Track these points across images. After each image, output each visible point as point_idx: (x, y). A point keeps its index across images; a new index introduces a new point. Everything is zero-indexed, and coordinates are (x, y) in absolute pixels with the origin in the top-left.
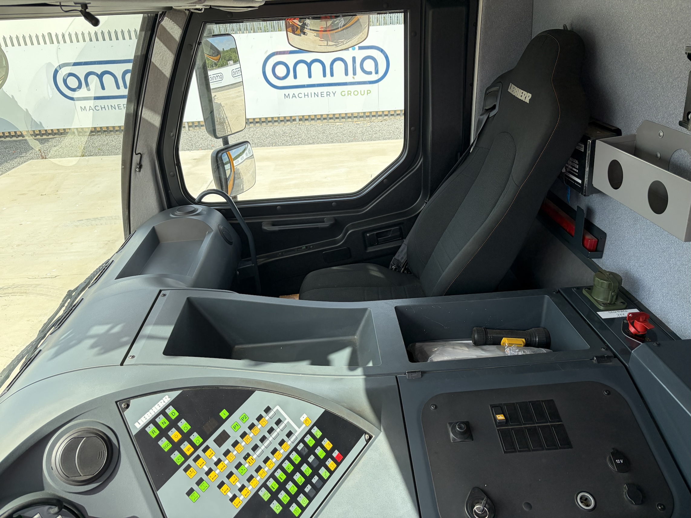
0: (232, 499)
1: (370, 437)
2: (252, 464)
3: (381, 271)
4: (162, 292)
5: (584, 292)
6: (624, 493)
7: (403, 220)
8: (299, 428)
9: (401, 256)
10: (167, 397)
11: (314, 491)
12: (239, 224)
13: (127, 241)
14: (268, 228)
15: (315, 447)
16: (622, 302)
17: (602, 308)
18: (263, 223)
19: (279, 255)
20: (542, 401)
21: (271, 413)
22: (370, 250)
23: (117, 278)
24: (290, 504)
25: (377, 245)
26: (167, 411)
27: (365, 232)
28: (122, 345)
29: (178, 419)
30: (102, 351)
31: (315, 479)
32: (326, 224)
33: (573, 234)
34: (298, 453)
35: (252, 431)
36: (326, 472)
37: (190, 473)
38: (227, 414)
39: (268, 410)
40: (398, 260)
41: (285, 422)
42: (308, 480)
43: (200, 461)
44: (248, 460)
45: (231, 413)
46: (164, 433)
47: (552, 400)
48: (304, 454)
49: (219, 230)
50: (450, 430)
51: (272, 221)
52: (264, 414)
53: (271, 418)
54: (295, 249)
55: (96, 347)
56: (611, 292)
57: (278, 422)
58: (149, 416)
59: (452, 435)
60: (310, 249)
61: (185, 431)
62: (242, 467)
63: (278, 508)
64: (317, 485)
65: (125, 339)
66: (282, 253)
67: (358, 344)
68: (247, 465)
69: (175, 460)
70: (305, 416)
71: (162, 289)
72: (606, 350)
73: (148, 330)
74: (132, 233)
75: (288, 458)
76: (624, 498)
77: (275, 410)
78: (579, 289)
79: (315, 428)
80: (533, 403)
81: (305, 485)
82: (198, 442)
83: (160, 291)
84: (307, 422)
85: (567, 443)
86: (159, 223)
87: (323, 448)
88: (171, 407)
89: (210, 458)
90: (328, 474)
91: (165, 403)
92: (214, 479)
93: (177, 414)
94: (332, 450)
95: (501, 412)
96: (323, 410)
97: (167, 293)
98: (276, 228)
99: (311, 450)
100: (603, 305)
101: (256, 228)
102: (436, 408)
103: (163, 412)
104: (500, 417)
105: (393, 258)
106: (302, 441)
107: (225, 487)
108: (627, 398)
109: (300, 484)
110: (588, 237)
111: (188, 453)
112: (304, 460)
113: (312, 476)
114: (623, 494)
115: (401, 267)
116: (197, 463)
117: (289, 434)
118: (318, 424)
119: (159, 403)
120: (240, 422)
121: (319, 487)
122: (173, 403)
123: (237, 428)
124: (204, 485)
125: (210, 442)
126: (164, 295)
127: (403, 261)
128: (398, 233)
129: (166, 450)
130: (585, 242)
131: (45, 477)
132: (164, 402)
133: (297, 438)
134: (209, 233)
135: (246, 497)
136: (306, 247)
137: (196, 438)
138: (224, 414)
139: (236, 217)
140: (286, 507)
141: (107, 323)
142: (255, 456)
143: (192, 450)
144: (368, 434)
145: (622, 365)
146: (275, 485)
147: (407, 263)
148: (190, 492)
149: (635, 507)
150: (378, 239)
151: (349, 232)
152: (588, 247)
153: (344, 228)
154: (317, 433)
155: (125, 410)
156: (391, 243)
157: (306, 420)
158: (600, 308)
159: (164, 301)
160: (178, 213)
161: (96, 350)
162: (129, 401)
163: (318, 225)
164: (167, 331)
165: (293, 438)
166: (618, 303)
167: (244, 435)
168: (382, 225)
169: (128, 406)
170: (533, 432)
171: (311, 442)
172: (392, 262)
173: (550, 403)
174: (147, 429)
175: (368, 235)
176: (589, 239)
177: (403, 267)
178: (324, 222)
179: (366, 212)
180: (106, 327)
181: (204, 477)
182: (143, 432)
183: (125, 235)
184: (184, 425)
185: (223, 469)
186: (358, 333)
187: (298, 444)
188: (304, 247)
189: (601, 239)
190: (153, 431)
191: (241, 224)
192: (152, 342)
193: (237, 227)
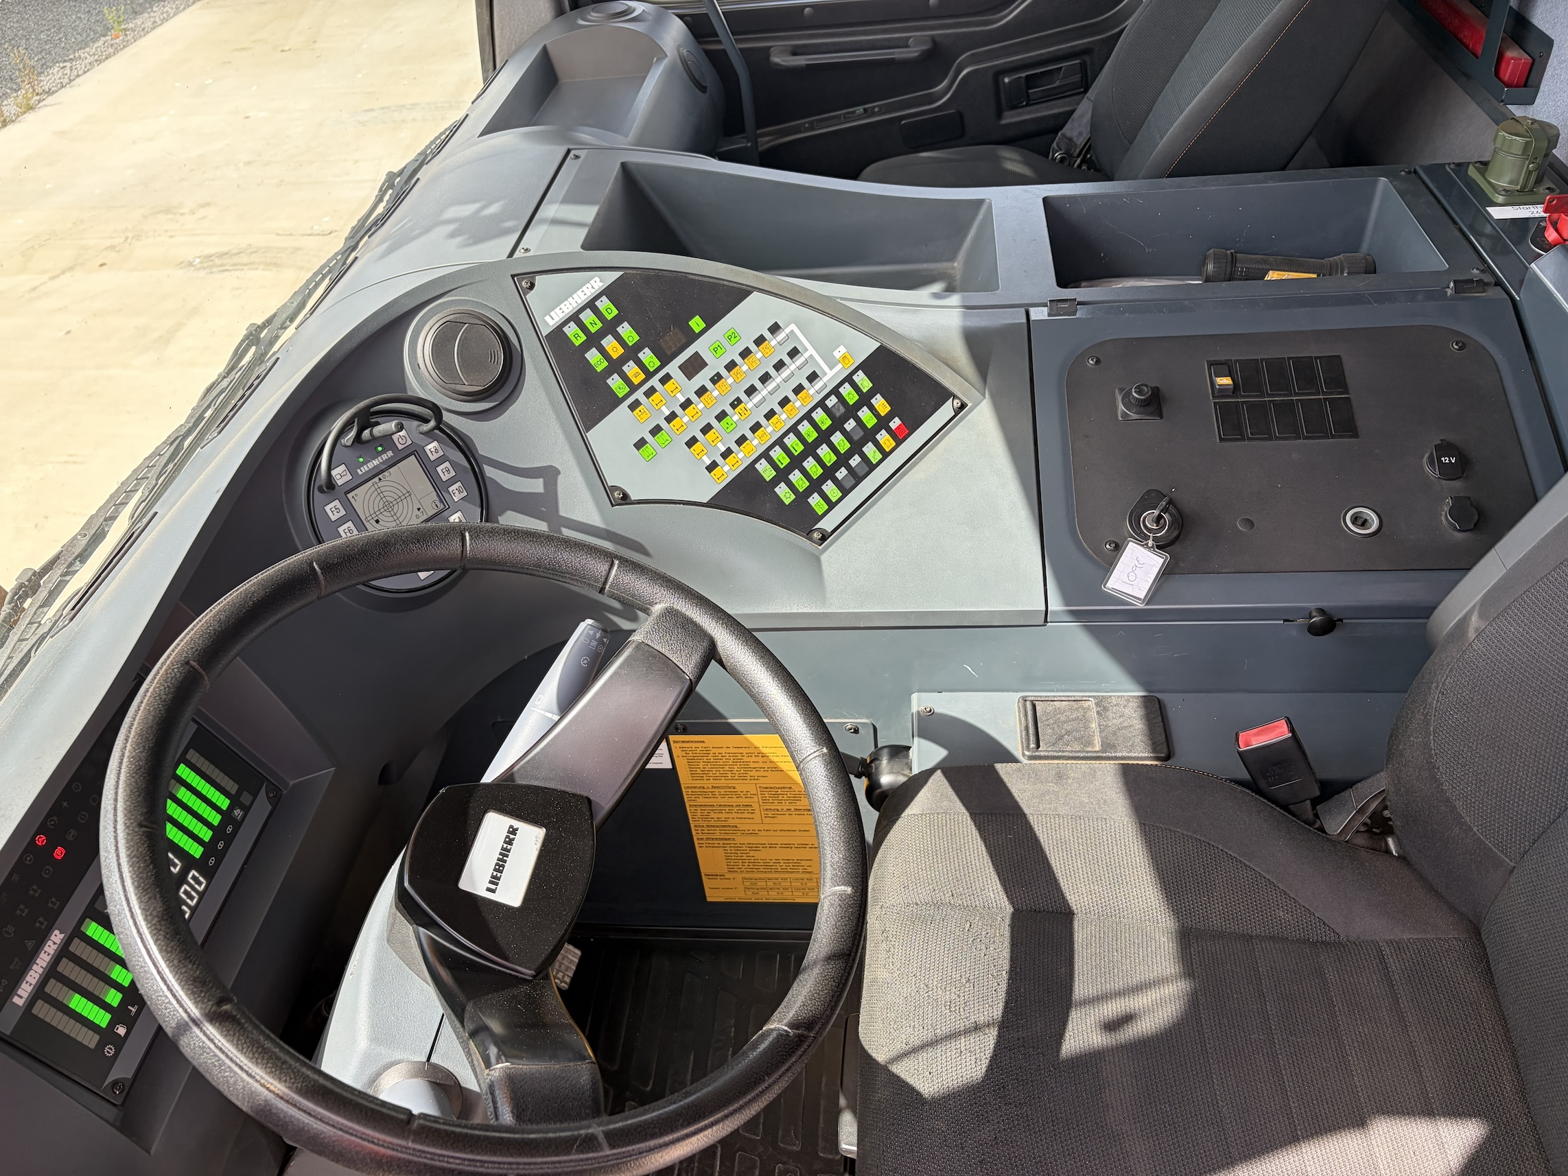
0: (712, 467)
1: (963, 406)
2: (744, 416)
3: (1027, 163)
4: (572, 153)
5: (1472, 172)
6: (1444, 513)
7: (1091, 42)
8: (831, 369)
9: (1077, 130)
10: (597, 279)
11: (852, 479)
12: (724, 51)
13: (488, 82)
14: (783, 61)
15: (858, 406)
16: (1548, 189)
17: (1500, 199)
18: (772, 49)
19: (805, 128)
20: (1316, 358)
21: (781, 336)
22: (1010, 118)
23: (482, 134)
24: (808, 492)
25: (1026, 106)
26: (598, 303)
27: (1000, 72)
28: (507, 232)
29: (617, 321)
30: (471, 241)
31: (855, 461)
32: (912, 52)
33: (1480, 52)
34: (827, 410)
35: (746, 360)
36: (875, 452)
37: (640, 413)
38: (703, 325)
39: (775, 329)
40: (1071, 140)
41: (806, 355)
42: (842, 460)
43: (655, 397)
44: (738, 409)
45: (710, 324)
46: (593, 340)
47: (1339, 356)
48: (838, 415)
49: (679, 55)
50: (1119, 398)
51: (793, 46)
52: (767, 335)
53: (780, 344)
54: (840, 115)
55: (459, 235)
56: (1527, 162)
57: (794, 353)
58: (569, 307)
59: (1121, 407)
60: (873, 114)
61: (630, 344)
62: (727, 419)
63: (788, 495)
64: (857, 470)
65: (509, 224)
66: (811, 123)
67: (958, 277)
68: (736, 418)
69: (613, 387)
70: (842, 350)
71: (570, 147)
72: (1483, 271)
73: (548, 211)
74: (498, 67)
75: (808, 417)
76: (1442, 521)
77: (787, 331)
78: (1461, 167)
79: (860, 372)
80: (1297, 361)
81: (836, 466)
82: (652, 364)
83: (569, 151)
84: (847, 361)
85: (1348, 428)
86: (556, 38)
87: (872, 408)
88: (604, 298)
89: (672, 395)
90: (879, 456)
91: (593, 291)
92: (680, 431)
93: (615, 312)
94: (890, 417)
95: (1227, 373)
96: (877, 345)
97: (582, 154)
98: (801, 61)
99: (851, 411)
100: (1503, 193)
101: (758, 61)
102: (1098, 362)
103: (591, 305)
104: (1226, 381)
105: (1060, 134)
106: (835, 391)
107: (697, 446)
108: (1499, 357)
109: (829, 465)
110: (1513, 53)
111: (636, 381)
112: (837, 425)
113: (850, 454)
114: (1441, 515)
115: (1075, 155)
116: (650, 399)
117: (813, 377)
118: (867, 366)
119: (584, 288)
120: (725, 342)
121: (861, 474)
122: (608, 292)
123: (720, 352)
124: (662, 436)
125: (673, 368)
126: (577, 157)
127: (1080, 142)
128: (1077, 78)
129: (599, 369)
130: (1503, 65)
131: (409, 380)
132: (593, 287)
133: (825, 385)
134: (660, 60)
135: (733, 469)
136: (865, 110)
137: (648, 357)
138: (697, 324)
139: (717, 35)
140: (802, 497)
141: (474, 201)
142: (750, 405)
143: (643, 376)
144: (959, 398)
145: (1506, 296)
146: (784, 458)
147: (1088, 147)
148: (640, 444)
149: (1460, 536)
150: (1030, 91)
151: (964, 72)
152: (1506, 78)
153: (952, 66)
154: (865, 383)
155: (528, 293)
156: (1058, 101)
157: (844, 358)
158: (1495, 200)
159: (577, 167)
160: (594, 15)
161: (458, 240)
162: (534, 278)
163: (893, 53)
164: (588, 213)
165: (818, 384)
166: (1541, 189)
167: (731, 366)
168: (1041, 55)
169: (532, 286)
170: (1286, 409)
171: (851, 396)
172: (1054, 145)
173: (1334, 363)
174: (566, 329)
175: (1007, 80)
176: (1513, 59)
177: (1078, 156)
178: (907, 46)
179: (1007, 23)
180: (472, 208)
181: (664, 424)
182: (558, 335)
183: (485, 71)
184: (628, 333)
185: (695, 417)
186: (961, 256)
187: (827, 396)
188: (859, 110)
189: (1541, 57)
190: (575, 335)
191: (728, 52)
192: (557, 229)
193: (718, 60)
